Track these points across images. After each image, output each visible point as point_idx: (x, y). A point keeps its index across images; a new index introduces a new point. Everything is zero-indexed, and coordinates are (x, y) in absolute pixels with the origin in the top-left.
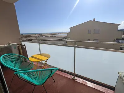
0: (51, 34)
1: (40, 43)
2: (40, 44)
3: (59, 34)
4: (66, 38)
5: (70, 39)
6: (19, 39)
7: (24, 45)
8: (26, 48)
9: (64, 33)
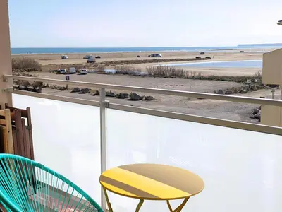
0: (155, 56)
1: (107, 105)
2: (108, 111)
3: (202, 56)
4: (253, 84)
5: (277, 93)
6: (5, 79)
7: (26, 113)
8: (30, 127)
9: (242, 51)
